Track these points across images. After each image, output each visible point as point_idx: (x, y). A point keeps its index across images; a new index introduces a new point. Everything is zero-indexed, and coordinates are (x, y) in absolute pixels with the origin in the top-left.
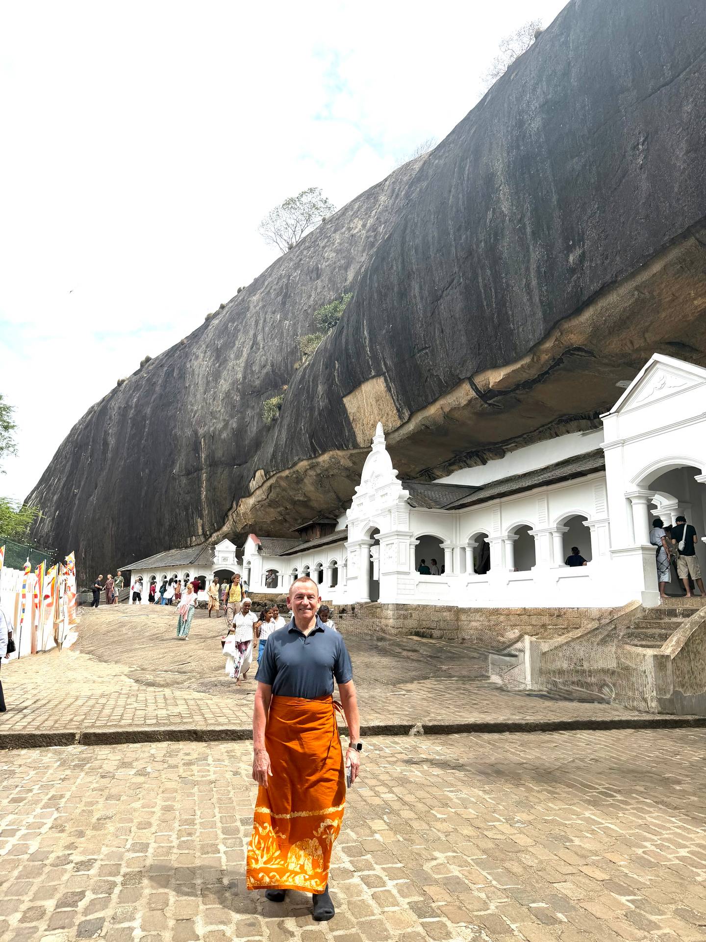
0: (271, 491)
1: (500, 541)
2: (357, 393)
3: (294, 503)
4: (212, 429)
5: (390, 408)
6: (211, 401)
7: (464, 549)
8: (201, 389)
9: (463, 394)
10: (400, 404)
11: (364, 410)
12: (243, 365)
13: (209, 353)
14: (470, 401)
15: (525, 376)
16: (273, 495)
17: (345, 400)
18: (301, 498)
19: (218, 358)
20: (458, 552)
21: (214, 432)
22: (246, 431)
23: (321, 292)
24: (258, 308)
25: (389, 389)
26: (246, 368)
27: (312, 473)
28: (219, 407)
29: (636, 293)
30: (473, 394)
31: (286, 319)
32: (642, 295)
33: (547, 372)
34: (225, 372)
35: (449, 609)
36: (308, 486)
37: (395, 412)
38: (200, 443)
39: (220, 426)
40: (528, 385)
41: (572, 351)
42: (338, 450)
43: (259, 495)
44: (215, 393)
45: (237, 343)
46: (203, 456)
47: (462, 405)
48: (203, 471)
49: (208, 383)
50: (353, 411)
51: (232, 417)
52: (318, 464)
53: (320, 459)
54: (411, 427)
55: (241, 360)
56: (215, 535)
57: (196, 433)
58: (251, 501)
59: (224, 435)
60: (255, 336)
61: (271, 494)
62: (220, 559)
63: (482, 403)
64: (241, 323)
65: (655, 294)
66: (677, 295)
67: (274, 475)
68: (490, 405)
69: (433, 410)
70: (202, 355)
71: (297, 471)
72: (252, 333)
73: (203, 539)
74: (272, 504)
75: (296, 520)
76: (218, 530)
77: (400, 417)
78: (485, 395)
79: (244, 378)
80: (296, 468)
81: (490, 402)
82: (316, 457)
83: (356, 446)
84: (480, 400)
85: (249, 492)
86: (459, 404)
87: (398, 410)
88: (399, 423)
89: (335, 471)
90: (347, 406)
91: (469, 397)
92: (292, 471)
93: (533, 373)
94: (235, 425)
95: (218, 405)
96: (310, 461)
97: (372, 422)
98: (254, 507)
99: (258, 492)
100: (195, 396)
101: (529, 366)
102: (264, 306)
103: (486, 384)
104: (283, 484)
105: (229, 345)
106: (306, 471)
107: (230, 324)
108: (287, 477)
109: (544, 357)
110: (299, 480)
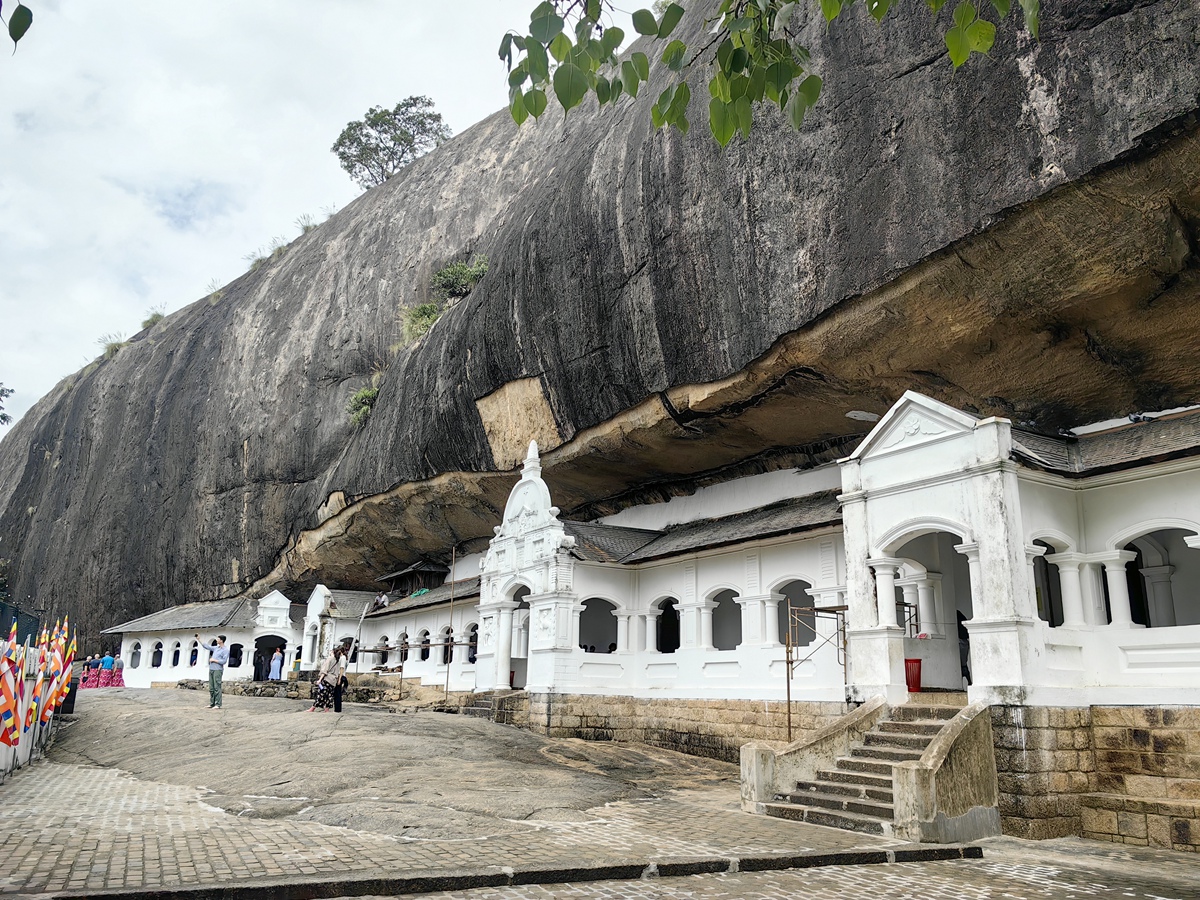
0: (352, 522)
1: (695, 609)
2: (498, 395)
3: (387, 542)
4: (261, 427)
5: (545, 420)
6: (262, 386)
7: (644, 618)
8: (247, 368)
9: (651, 414)
10: (562, 417)
11: (507, 420)
12: (314, 336)
13: (260, 317)
14: (660, 422)
15: (735, 397)
16: (354, 529)
17: (479, 404)
18: (399, 535)
19: (275, 322)
20: (635, 621)
21: (264, 431)
22: (315, 433)
23: (435, 245)
24: (339, 258)
25: (547, 397)
26: (318, 341)
27: (420, 500)
28: (273, 395)
29: (884, 311)
30: (664, 413)
31: (382, 276)
32: (891, 315)
33: (763, 395)
34: (286, 345)
35: (622, 700)
36: (412, 518)
37: (553, 427)
38: (242, 446)
39: (273, 422)
40: (738, 408)
41: (797, 371)
42: (464, 471)
43: (334, 528)
44: (268, 374)
45: (305, 304)
46: (246, 466)
47: (649, 426)
48: (244, 489)
49: (258, 359)
50: (490, 420)
51: (293, 411)
52: (430, 488)
53: (435, 483)
54: (575, 448)
55: (310, 331)
56: (258, 584)
57: (235, 430)
58: (318, 536)
59: (281, 437)
60: (334, 297)
61: (351, 528)
62: (266, 619)
63: (676, 425)
64: (313, 277)
65: (906, 314)
66: (932, 318)
67: (359, 501)
68: (685, 428)
69: (608, 430)
70: (249, 318)
71: (397, 497)
72: (328, 292)
73: (239, 590)
74: (354, 541)
75: (387, 565)
76: (264, 576)
77: (561, 435)
78: (683, 415)
79: (316, 355)
80: (393, 494)
81: (687, 424)
82: (427, 479)
83: (491, 467)
84: (673, 421)
85: (316, 523)
86: (645, 425)
87: (558, 425)
88: (558, 442)
89: (454, 501)
90: (481, 411)
91: (659, 417)
92: (388, 496)
93: (746, 394)
94: (297, 424)
95: (273, 393)
96: (418, 485)
97: (518, 437)
98: (322, 544)
99: (331, 524)
100: (236, 376)
101: (742, 386)
102: (348, 256)
103: (683, 403)
104: (372, 513)
105: (293, 306)
106: (410, 498)
107: (294, 278)
108: (381, 504)
109: (762, 376)
110: (398, 509)
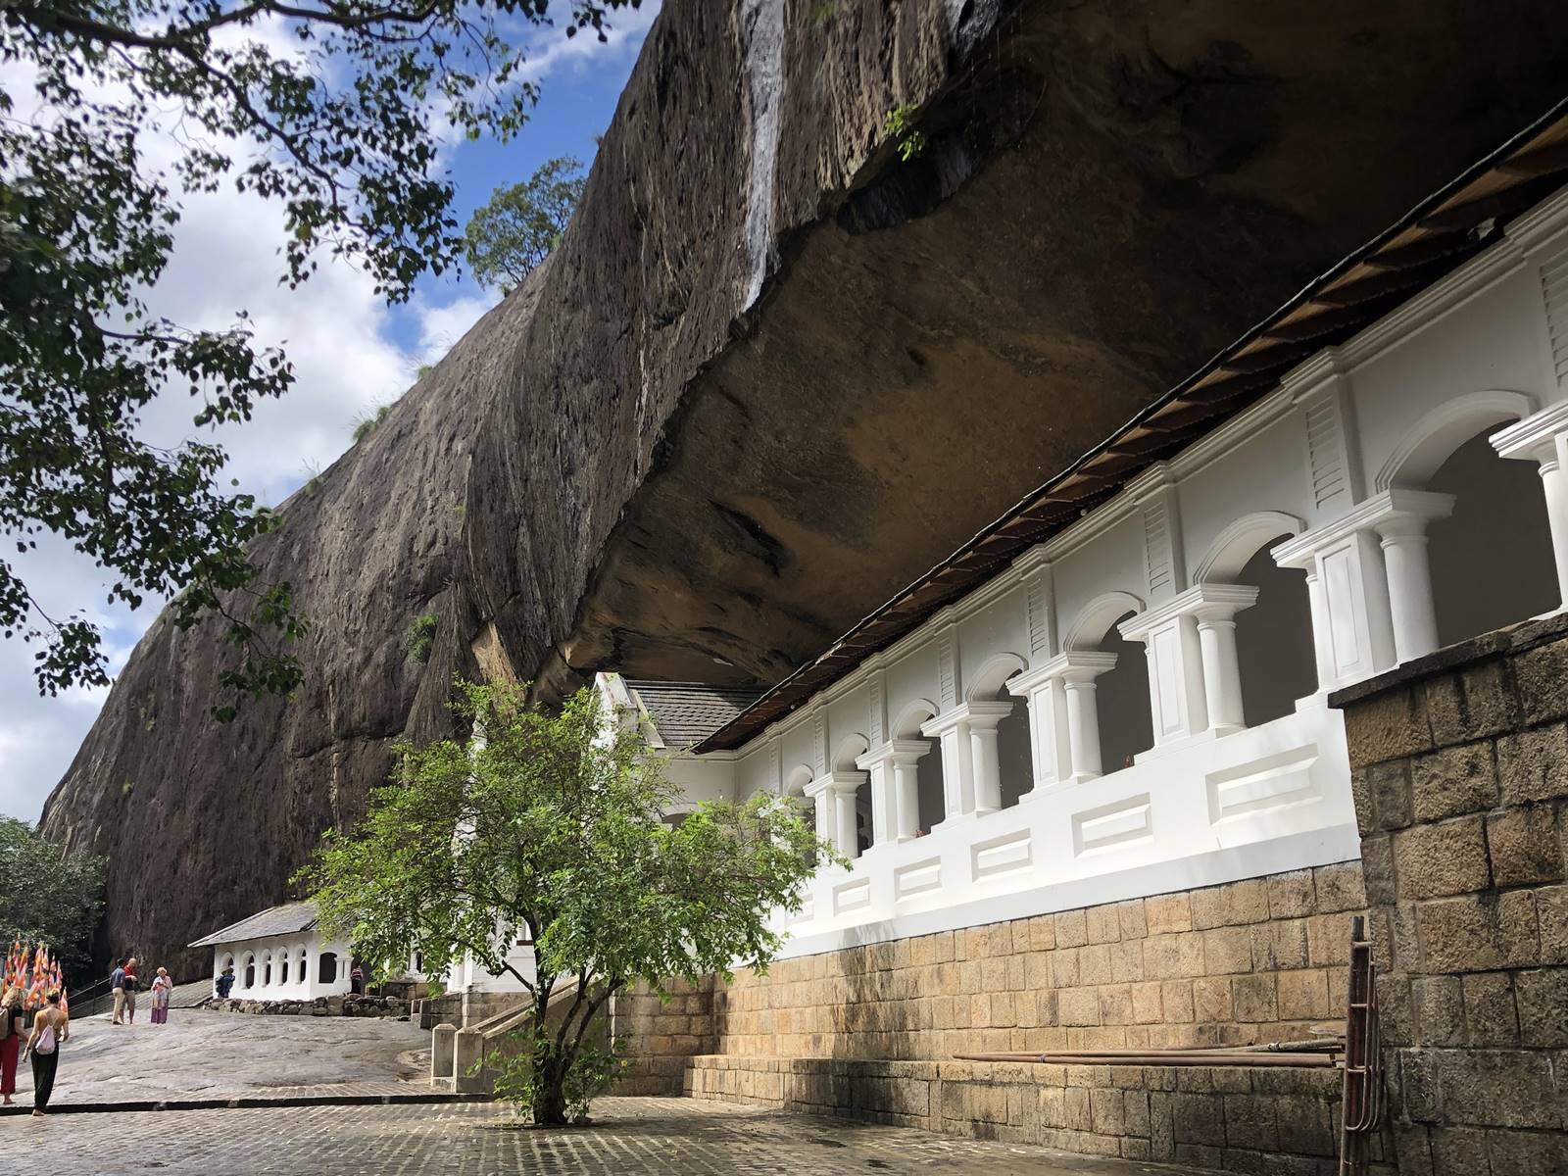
4: (346, 665)
5: (510, 669)
6: (345, 610)
8: (332, 585)
12: (399, 540)
13: (347, 515)
21: (349, 671)
22: (401, 670)
24: (429, 426)
26: (403, 546)
28: (357, 622)
34: (371, 554)
38: (327, 693)
39: (358, 659)
44: (351, 595)
45: (393, 494)
46: (333, 718)
48: (333, 748)
49: (342, 573)
50: (484, 666)
51: (378, 643)
57: (319, 672)
59: (366, 678)
60: (421, 483)
64: (403, 454)
70: (337, 517)
72: (416, 476)
79: (400, 566)
84: (577, 675)
100: (322, 597)
102: (439, 425)
